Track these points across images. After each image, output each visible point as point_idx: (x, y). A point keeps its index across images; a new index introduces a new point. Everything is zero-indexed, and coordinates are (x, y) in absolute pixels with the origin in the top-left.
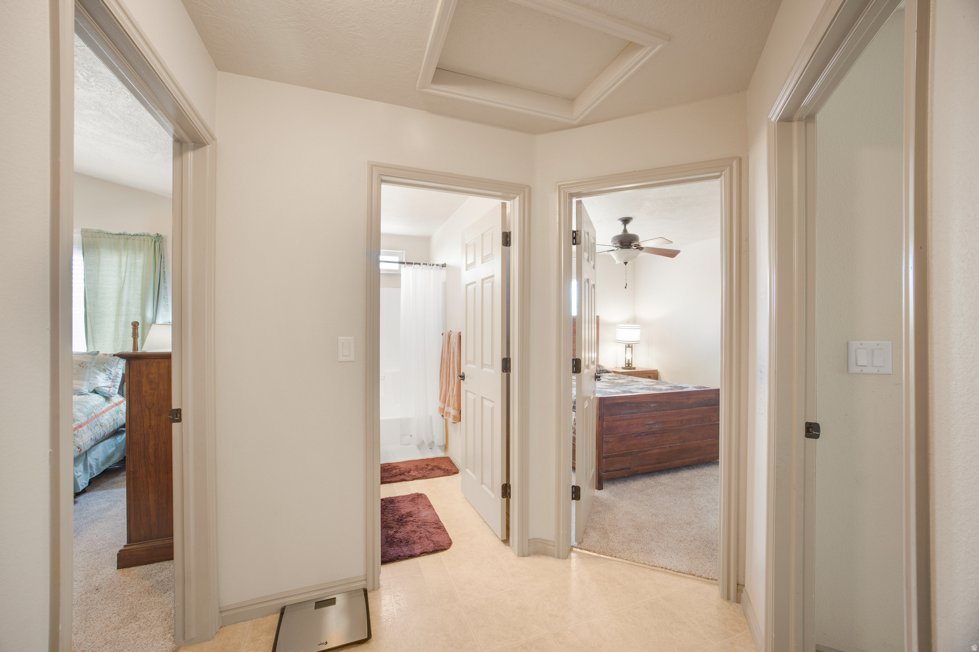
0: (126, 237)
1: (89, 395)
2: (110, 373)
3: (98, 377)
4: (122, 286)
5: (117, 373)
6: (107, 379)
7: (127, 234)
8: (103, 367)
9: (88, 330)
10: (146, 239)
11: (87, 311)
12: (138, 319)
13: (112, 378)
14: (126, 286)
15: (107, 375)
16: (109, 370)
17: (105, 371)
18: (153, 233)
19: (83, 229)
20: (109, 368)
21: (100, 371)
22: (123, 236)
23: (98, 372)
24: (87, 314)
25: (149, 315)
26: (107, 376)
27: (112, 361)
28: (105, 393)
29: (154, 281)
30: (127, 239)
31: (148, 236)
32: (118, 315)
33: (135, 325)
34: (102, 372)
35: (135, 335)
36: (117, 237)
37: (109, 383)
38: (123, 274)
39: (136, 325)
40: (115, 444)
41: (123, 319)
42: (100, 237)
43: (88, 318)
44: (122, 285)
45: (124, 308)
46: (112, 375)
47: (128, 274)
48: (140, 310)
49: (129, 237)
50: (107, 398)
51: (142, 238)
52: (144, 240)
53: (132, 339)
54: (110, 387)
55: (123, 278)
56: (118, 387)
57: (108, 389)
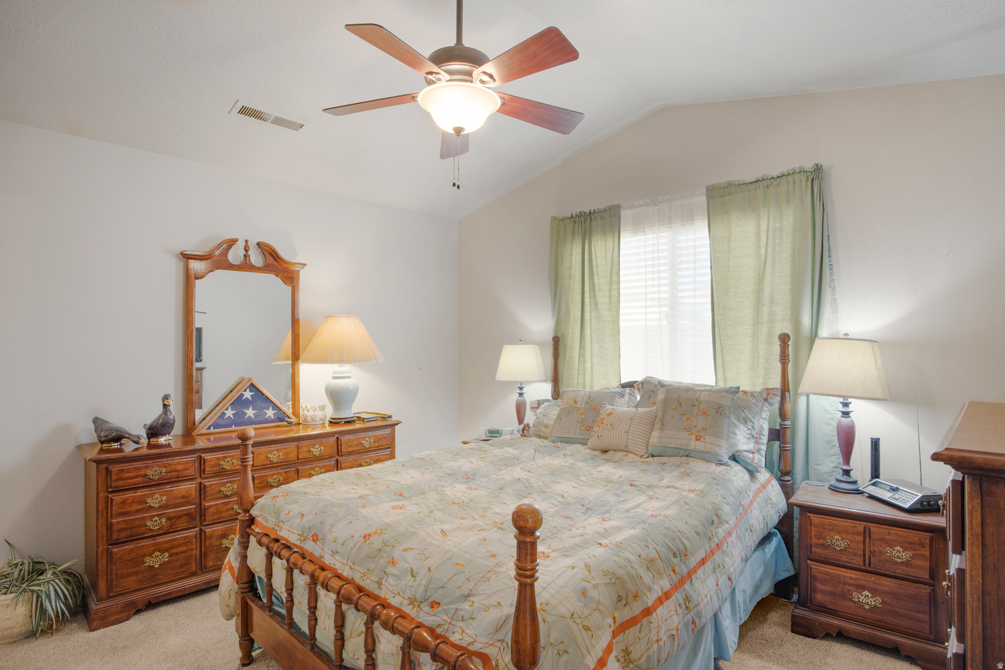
0: (765, 183)
1: (729, 466)
2: (752, 426)
3: (738, 432)
4: (761, 272)
5: (762, 428)
6: (748, 436)
7: (767, 179)
8: (743, 416)
9: (717, 348)
10: (797, 180)
11: (716, 317)
12: (787, 329)
13: (755, 436)
14: (768, 271)
15: (749, 429)
16: (751, 421)
17: (746, 422)
18: (809, 165)
19: (708, 186)
20: (751, 417)
21: (739, 420)
22: (761, 184)
23: (736, 422)
24: (716, 322)
25: (806, 320)
26: (749, 432)
27: (755, 404)
28: (747, 463)
29: (814, 255)
30: (768, 187)
31: (800, 172)
32: (757, 322)
33: (784, 339)
34: (742, 423)
35: (784, 358)
36: (753, 187)
37: (751, 446)
38: (763, 251)
39: (787, 340)
40: (764, 561)
41: (764, 329)
42: (730, 194)
43: (716, 330)
44: (762, 269)
45: (765, 310)
46: (755, 430)
47: (769, 250)
48: (789, 312)
49: (770, 182)
50: (752, 473)
51: (790, 178)
52: (794, 182)
53: (778, 366)
54: (754, 453)
55: (763, 258)
56: (764, 453)
57: (751, 455)
